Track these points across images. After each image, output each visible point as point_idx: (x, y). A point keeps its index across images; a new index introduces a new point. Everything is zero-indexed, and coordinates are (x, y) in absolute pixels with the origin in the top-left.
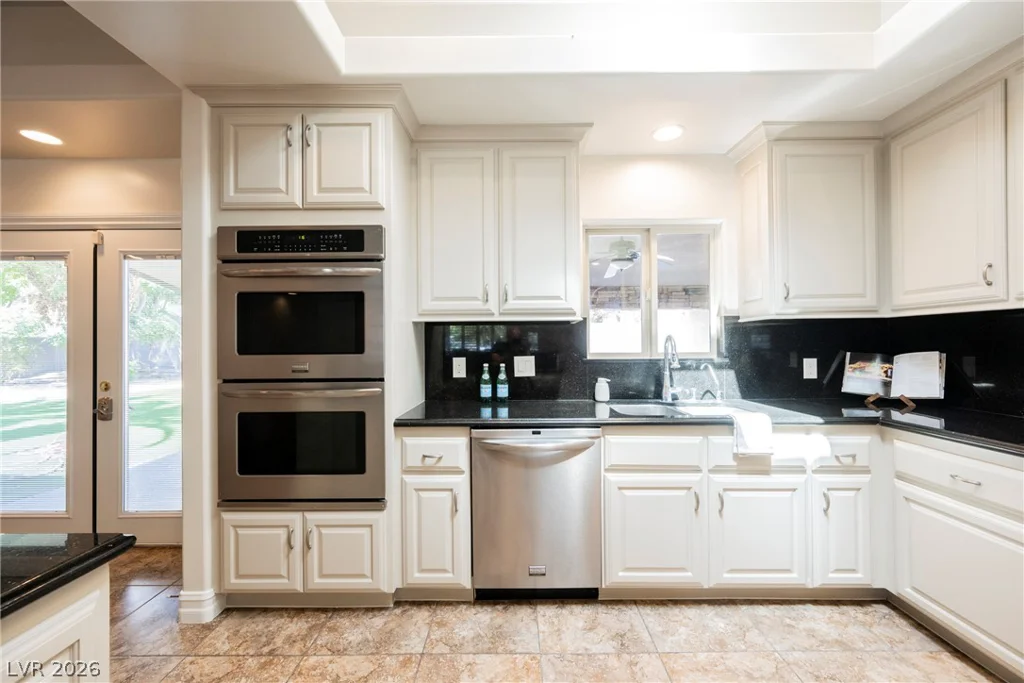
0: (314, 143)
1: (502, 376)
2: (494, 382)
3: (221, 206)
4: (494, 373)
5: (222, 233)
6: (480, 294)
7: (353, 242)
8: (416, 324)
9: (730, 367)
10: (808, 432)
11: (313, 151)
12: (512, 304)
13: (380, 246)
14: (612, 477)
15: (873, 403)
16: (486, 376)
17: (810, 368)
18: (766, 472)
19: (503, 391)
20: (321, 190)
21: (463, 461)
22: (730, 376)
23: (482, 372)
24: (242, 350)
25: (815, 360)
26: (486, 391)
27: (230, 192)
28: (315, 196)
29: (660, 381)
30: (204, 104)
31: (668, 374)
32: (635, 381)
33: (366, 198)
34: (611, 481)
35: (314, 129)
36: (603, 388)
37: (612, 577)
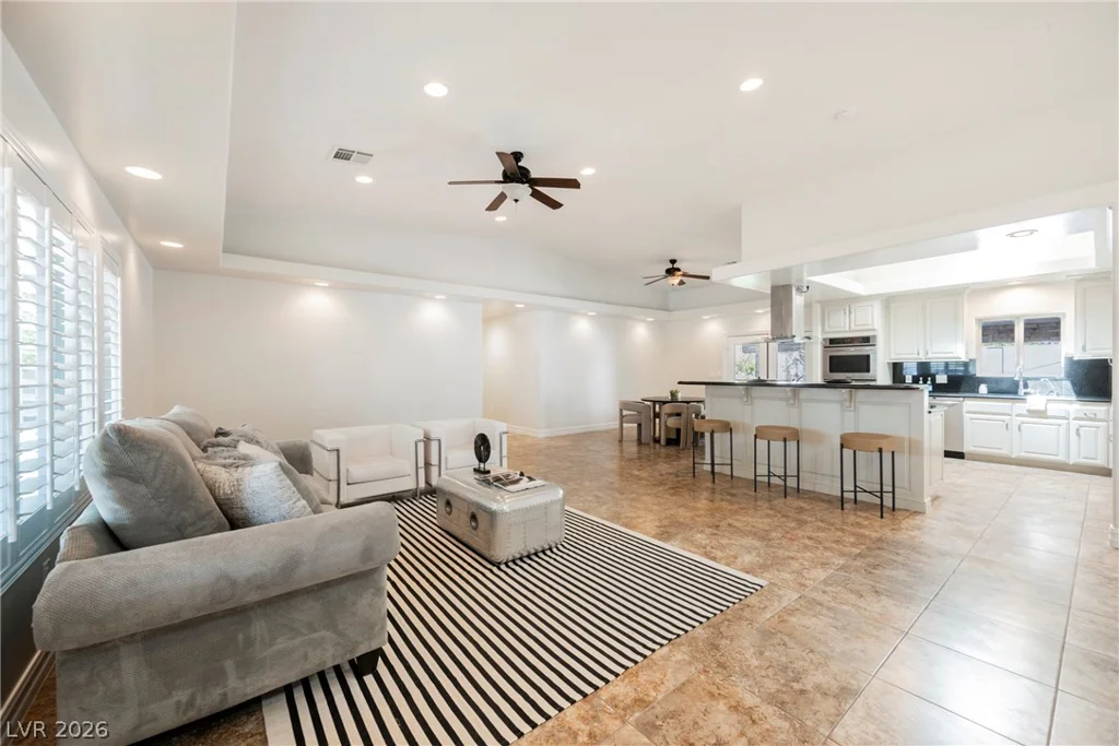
0: (853, 312)
1: (929, 382)
2: (925, 384)
3: (824, 332)
5: (824, 340)
6: (916, 352)
7: (866, 340)
8: (887, 363)
9: (1068, 380)
10: (1071, 404)
11: (853, 315)
12: (931, 355)
13: (875, 341)
18: (1047, 418)
20: (855, 326)
22: (1067, 385)
23: (919, 381)
24: (832, 372)
27: (827, 329)
28: (853, 327)
29: (1018, 386)
30: (819, 306)
31: (1021, 383)
32: (1004, 386)
33: (870, 327)
34: (967, 416)
35: (853, 310)
36: (983, 389)
37: (967, 448)
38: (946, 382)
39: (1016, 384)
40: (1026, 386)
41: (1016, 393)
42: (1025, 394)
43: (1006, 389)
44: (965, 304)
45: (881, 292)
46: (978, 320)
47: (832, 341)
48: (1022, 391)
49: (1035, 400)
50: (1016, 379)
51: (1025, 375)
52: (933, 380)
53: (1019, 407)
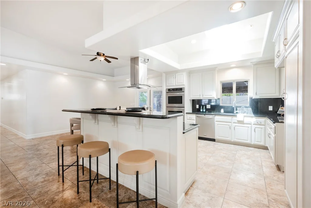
0: (176, 77)
1: (204, 108)
2: (203, 109)
3: (166, 86)
4: (203, 107)
5: (166, 89)
6: (199, 95)
7: (181, 90)
8: (190, 100)
9: (251, 107)
10: (252, 118)
11: (176, 79)
12: (204, 96)
13: (184, 90)
14: (216, 122)
15: (282, 115)
16: (201, 108)
17: (271, 108)
18: (244, 124)
19: (204, 110)
20: (177, 83)
21: (195, 119)
22: (250, 109)
23: (201, 107)
24: (169, 103)
25: (272, 106)
26: (201, 110)
28: (177, 84)
29: (234, 110)
30: (165, 74)
31: (235, 108)
32: (229, 110)
33: (182, 84)
34: (216, 123)
35: (176, 76)
36: (222, 111)
37: (216, 137)
38: (210, 108)
39: (233, 109)
40: (236, 110)
41: (233, 112)
42: (237, 113)
43: (230, 111)
44: (216, 75)
45: (186, 68)
46: (221, 82)
47: (169, 90)
48: (235, 112)
49: (240, 116)
50: (233, 106)
51: (237, 105)
52: (206, 107)
53: (235, 119)
